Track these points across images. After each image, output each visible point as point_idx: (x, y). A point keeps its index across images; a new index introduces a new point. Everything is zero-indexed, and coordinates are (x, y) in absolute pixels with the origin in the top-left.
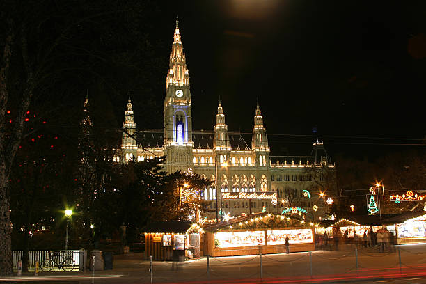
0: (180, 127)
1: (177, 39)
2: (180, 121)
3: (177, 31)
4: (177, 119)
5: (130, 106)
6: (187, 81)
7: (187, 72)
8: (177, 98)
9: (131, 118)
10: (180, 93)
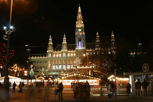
0: (80, 42)
1: (80, 10)
2: (80, 40)
3: (79, 8)
4: (79, 39)
5: (65, 36)
6: (83, 25)
7: (82, 22)
8: (79, 32)
9: (65, 40)
10: (80, 30)
